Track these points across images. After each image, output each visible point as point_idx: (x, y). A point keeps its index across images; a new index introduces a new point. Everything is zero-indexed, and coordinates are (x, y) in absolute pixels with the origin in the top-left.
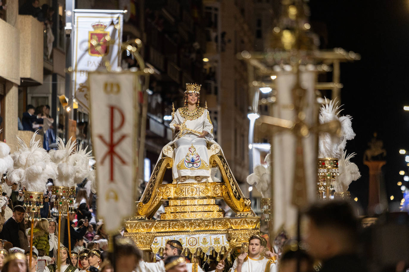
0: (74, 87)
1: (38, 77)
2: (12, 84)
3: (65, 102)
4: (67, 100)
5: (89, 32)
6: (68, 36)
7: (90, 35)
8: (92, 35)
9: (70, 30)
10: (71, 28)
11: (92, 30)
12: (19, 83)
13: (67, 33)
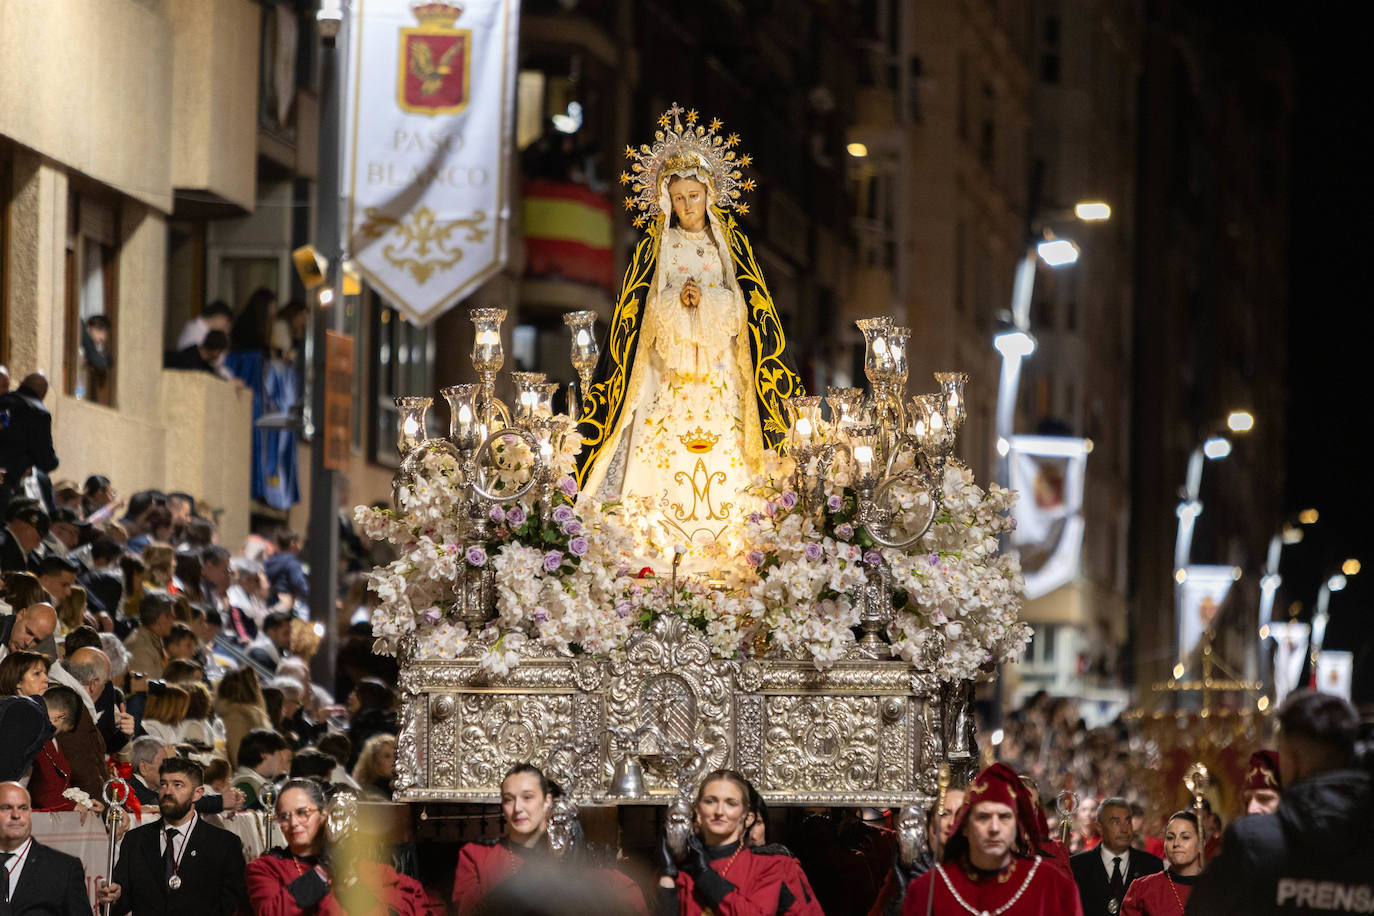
0: (344, 219)
1: (239, 188)
2: (142, 209)
3: (315, 270)
4: (322, 264)
5: (402, 30)
6: (330, 42)
7: (404, 41)
8: (412, 39)
9: (337, 23)
10: (338, 15)
11: (412, 23)
12: (166, 204)
13: (325, 31)
